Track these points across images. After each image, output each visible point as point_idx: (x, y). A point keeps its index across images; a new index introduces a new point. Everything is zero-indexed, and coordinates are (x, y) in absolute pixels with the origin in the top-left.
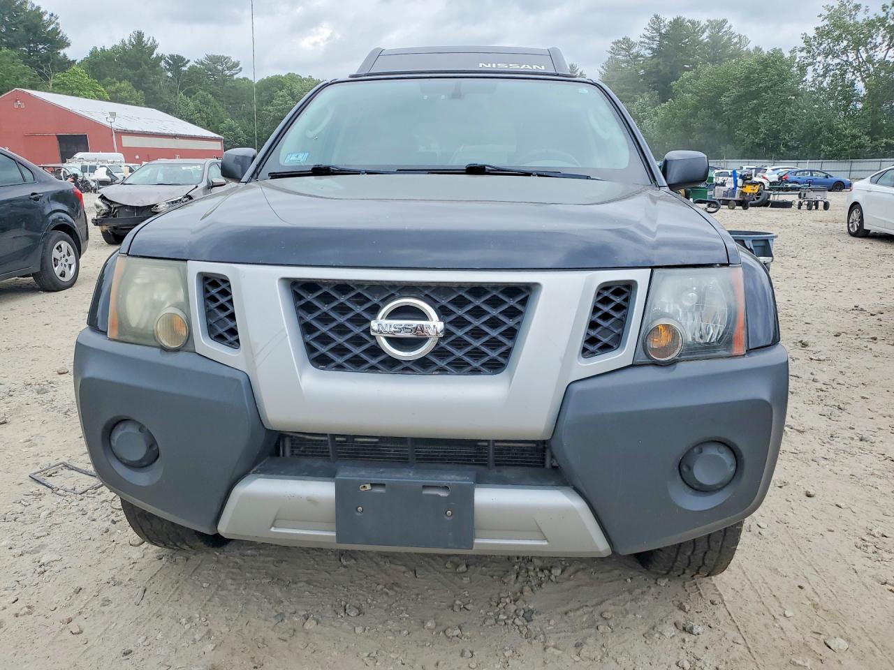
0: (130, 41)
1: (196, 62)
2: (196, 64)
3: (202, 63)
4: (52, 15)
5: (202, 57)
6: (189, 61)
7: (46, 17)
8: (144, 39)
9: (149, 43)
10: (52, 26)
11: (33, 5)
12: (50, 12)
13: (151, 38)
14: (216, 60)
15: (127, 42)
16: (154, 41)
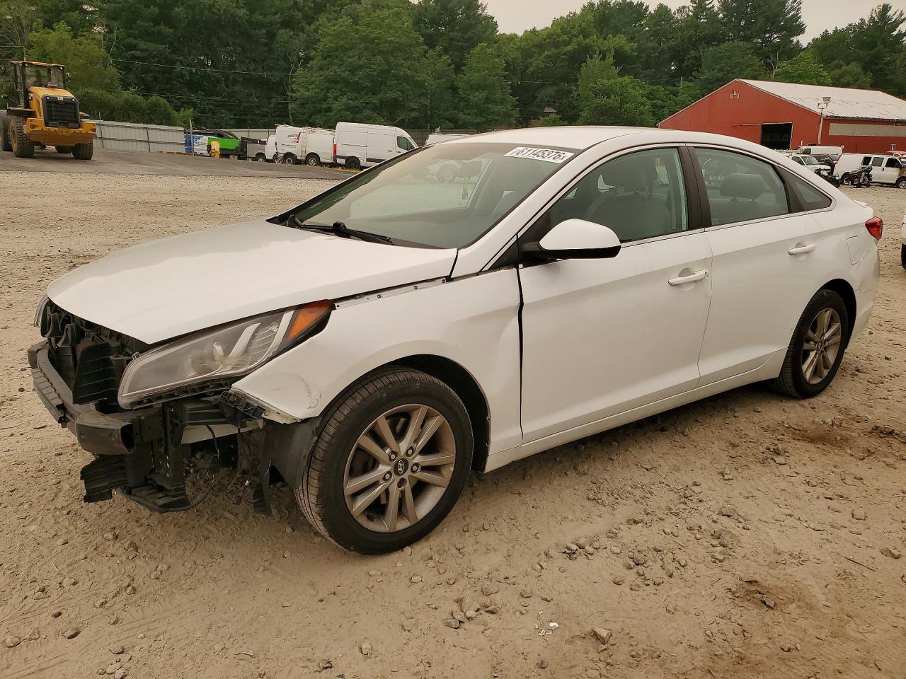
0: (872, 17)
7: (788, 5)
8: (889, 14)
9: (895, 17)
10: (793, 13)
13: (898, 13)
15: (867, 20)
16: (901, 15)
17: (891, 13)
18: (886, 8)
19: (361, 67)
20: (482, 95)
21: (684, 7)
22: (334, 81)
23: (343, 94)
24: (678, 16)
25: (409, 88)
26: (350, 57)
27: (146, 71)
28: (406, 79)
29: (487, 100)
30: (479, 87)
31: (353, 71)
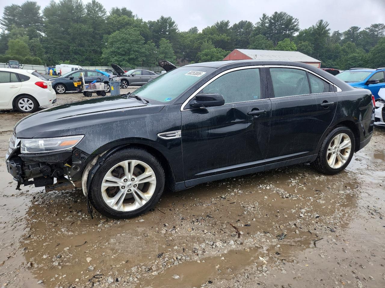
0: (317, 25)
1: (366, 29)
2: (365, 30)
3: (368, 29)
4: (296, 19)
5: (369, 26)
6: (360, 28)
7: (293, 21)
10: (295, 24)
11: (290, 17)
12: (295, 18)
14: (376, 26)
15: (315, 26)
16: (327, 23)
17: (323, 23)
18: (322, 21)
19: (121, 48)
20: (162, 56)
21: (259, 22)
22: (113, 52)
23: (115, 56)
24: (256, 26)
25: (138, 54)
26: (117, 44)
27: (61, 49)
28: (137, 51)
29: (165, 57)
30: (162, 53)
31: (119, 48)
